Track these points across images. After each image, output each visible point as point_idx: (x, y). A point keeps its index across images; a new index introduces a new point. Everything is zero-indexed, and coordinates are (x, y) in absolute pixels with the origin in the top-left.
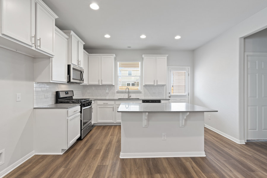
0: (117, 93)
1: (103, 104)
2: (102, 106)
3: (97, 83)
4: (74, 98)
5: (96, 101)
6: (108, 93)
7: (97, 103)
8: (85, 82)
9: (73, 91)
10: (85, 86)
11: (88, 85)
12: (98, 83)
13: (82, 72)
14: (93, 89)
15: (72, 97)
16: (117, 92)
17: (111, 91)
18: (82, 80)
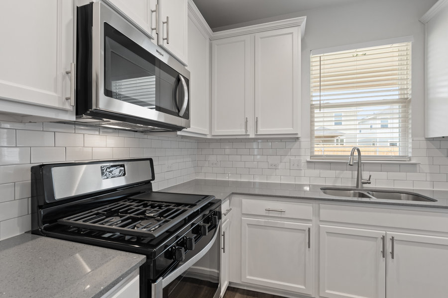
0: (308, 168)
1: (264, 213)
2: (262, 221)
3: (239, 131)
4: (156, 187)
5: (236, 199)
6: (275, 167)
7: (241, 205)
8: (197, 126)
9: (151, 160)
10: (201, 143)
11: (209, 137)
12: (244, 130)
13: (179, 80)
14: (228, 151)
15: (148, 183)
16: (308, 162)
17: (286, 159)
18: (182, 113)
